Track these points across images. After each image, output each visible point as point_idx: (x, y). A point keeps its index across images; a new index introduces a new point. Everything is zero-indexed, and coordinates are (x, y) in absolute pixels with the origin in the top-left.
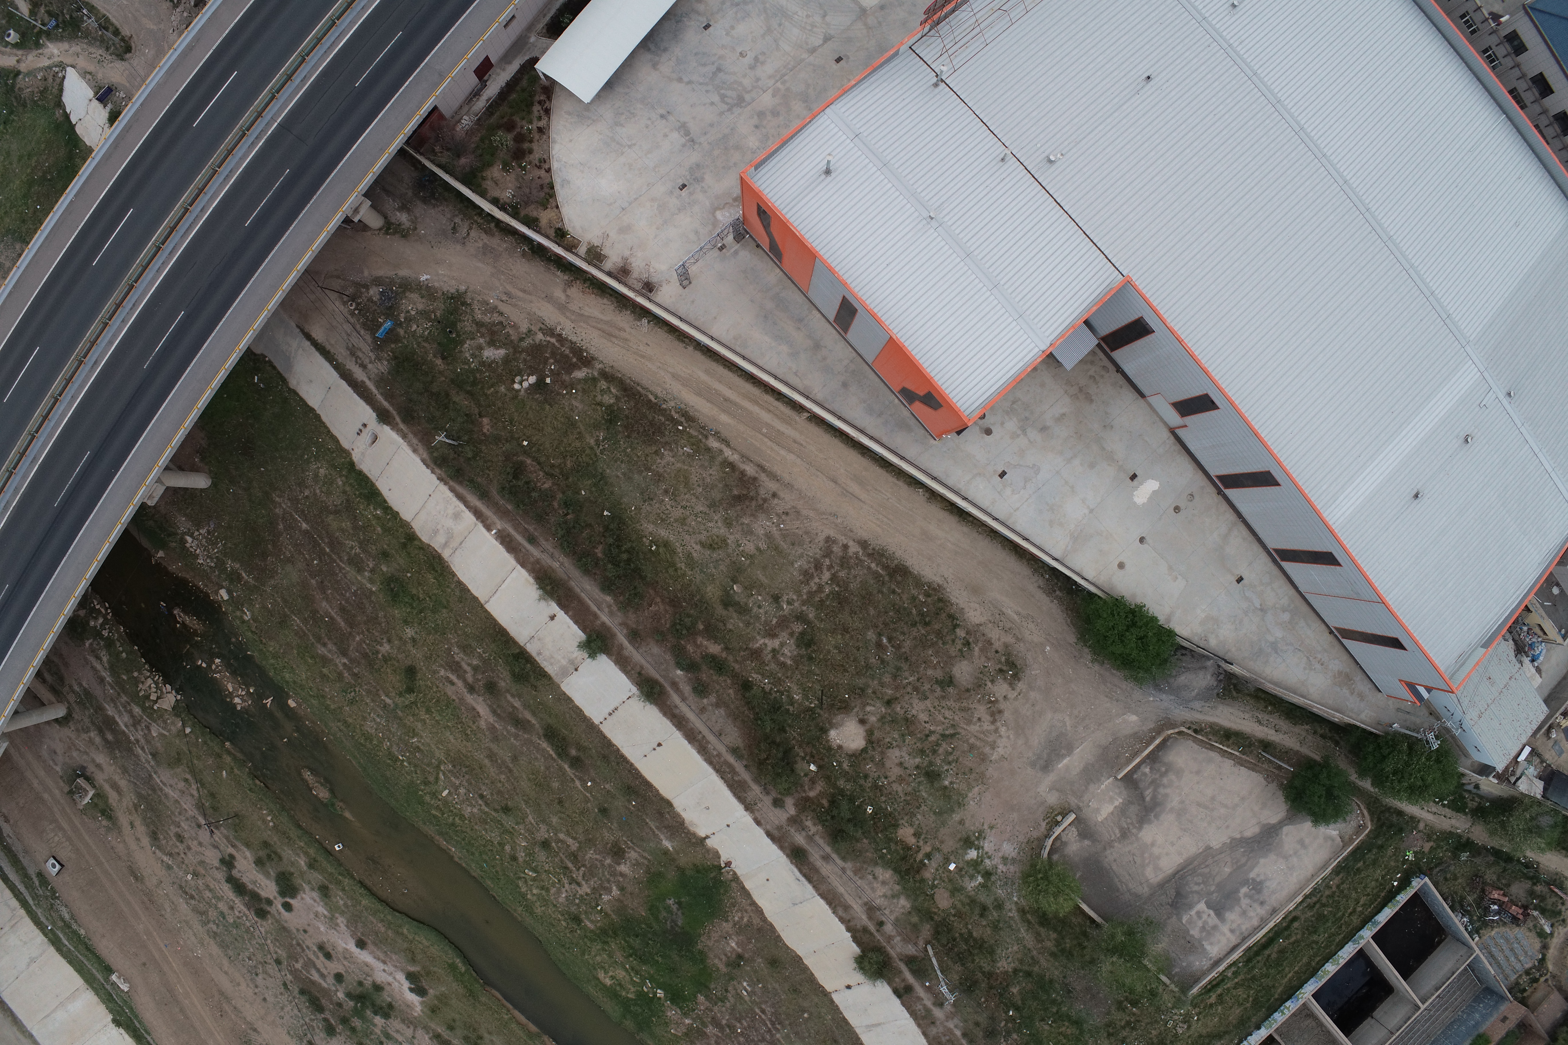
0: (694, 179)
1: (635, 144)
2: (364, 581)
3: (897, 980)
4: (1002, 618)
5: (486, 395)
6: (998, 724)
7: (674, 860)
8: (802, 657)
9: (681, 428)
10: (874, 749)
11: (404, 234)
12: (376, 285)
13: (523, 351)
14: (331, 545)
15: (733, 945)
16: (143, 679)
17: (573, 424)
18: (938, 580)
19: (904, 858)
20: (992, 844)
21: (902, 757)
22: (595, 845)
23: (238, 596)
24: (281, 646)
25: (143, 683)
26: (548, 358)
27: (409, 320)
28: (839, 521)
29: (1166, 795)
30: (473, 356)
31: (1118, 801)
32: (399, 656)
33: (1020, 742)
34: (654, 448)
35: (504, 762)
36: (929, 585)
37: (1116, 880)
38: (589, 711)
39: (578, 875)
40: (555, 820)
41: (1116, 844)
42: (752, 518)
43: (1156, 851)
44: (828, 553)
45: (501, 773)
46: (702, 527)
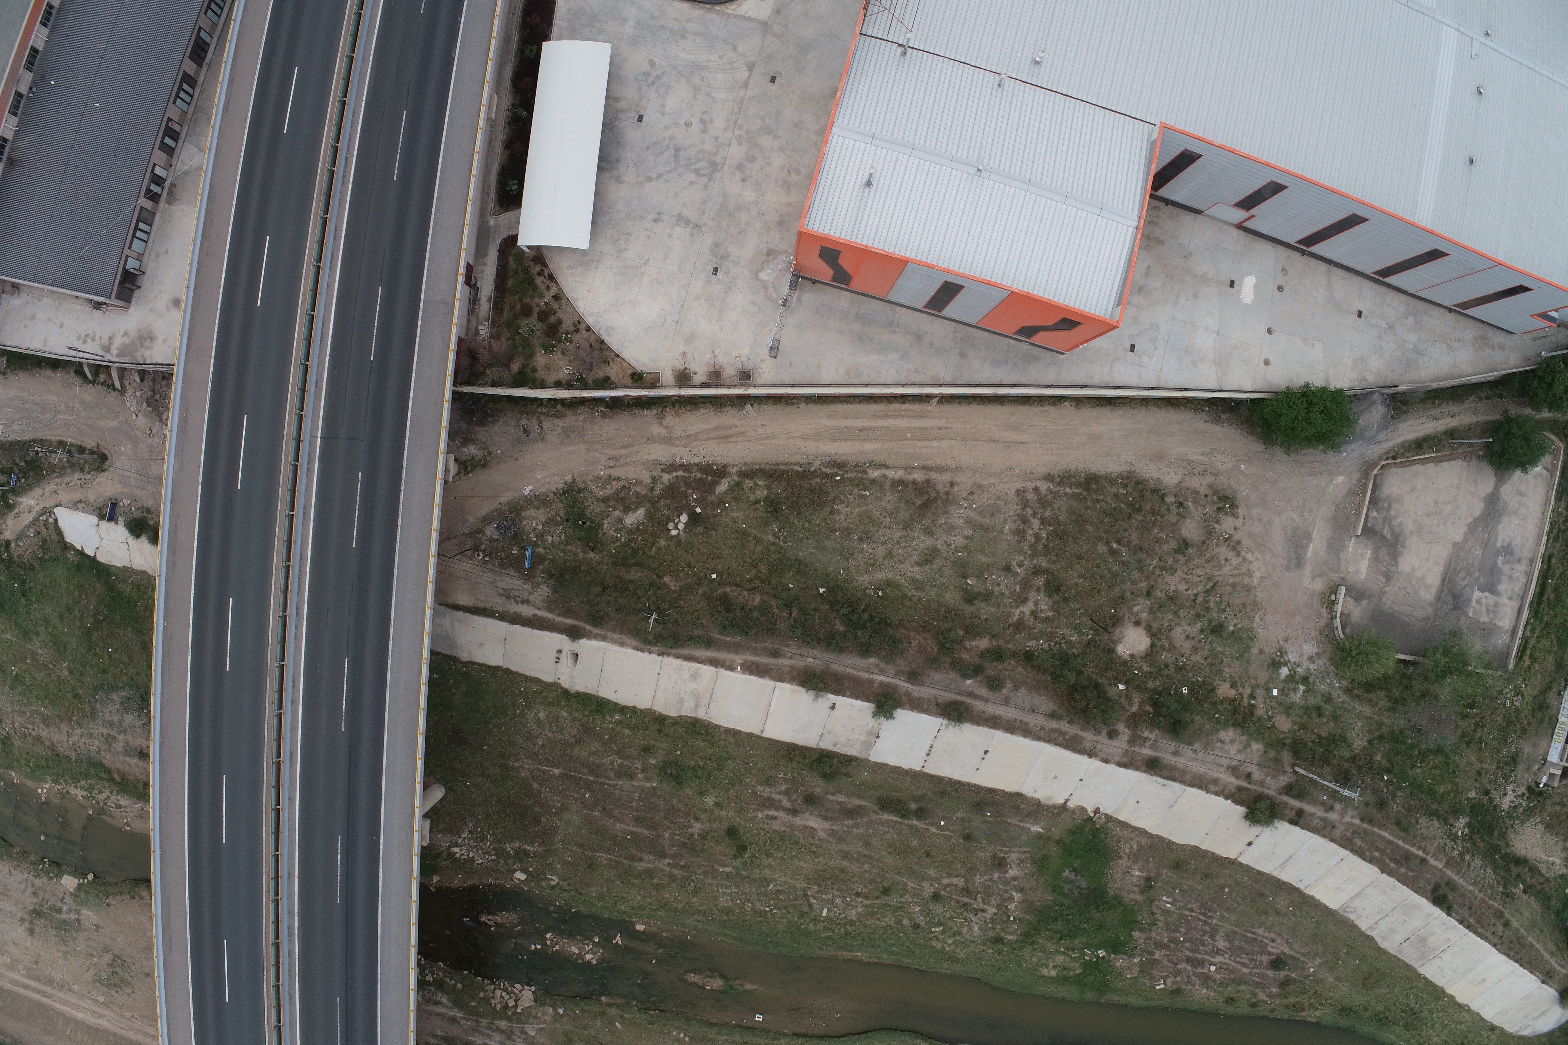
0: (721, 258)
1: (648, 260)
2: (642, 783)
3: (1287, 812)
4: (1194, 466)
5: (651, 557)
6: (1243, 553)
7: (1049, 838)
8: (1058, 602)
9: (838, 478)
10: (1159, 639)
11: (484, 464)
12: (488, 524)
13: (659, 499)
14: (592, 772)
15: (1137, 873)
16: (491, 995)
17: (744, 534)
18: (1124, 468)
19: (1235, 711)
20: (1295, 653)
21: (1185, 631)
22: (978, 870)
23: (535, 869)
24: (602, 886)
25: (493, 998)
26: (686, 491)
27: (540, 536)
28: (1017, 471)
29: (1400, 524)
30: (618, 530)
31: (1369, 553)
32: (714, 826)
33: (1268, 557)
34: (828, 509)
35: (859, 854)
36: (1120, 476)
37: (1403, 617)
38: (906, 764)
39: (978, 904)
40: (931, 872)
41: (1386, 589)
42: (946, 516)
43: (1418, 573)
44: (1025, 504)
45: (863, 864)
46: (910, 550)
